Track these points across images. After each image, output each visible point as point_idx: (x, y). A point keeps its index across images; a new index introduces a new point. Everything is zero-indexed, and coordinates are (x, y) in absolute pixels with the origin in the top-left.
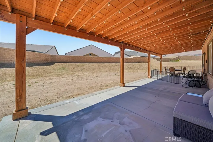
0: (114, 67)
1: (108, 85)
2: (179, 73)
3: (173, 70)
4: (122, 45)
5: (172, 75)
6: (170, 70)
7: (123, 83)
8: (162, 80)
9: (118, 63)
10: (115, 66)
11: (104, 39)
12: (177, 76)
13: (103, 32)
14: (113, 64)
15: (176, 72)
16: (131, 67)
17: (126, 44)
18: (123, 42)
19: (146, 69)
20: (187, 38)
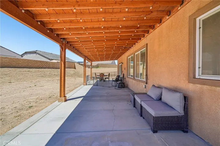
0: (27, 75)
1: (31, 105)
2: (106, 78)
3: (102, 76)
4: (64, 42)
5: (101, 80)
6: (100, 76)
7: (65, 97)
8: (97, 85)
9: (33, 68)
10: (28, 72)
11: (39, 23)
12: (104, 81)
13: (47, 10)
14: (25, 69)
15: (104, 77)
16: (55, 73)
17: (68, 42)
18: (64, 39)
19: (73, 75)
20: (119, 50)
